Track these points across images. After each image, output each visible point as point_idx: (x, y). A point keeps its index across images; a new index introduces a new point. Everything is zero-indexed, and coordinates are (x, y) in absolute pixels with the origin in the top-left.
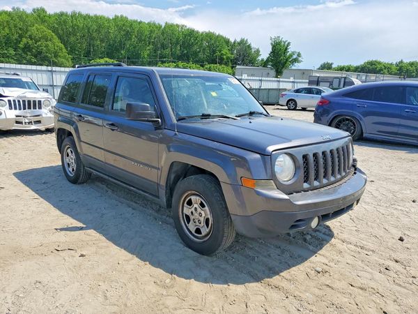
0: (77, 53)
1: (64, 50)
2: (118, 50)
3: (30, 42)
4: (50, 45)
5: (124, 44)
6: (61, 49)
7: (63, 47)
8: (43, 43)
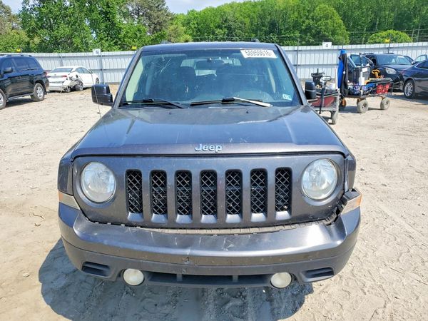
0: (359, 27)
1: (343, 27)
2: (409, 19)
3: (311, 23)
4: (329, 23)
5: (419, 11)
6: (340, 26)
7: (342, 24)
8: (323, 21)
